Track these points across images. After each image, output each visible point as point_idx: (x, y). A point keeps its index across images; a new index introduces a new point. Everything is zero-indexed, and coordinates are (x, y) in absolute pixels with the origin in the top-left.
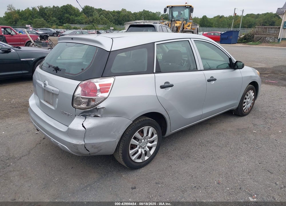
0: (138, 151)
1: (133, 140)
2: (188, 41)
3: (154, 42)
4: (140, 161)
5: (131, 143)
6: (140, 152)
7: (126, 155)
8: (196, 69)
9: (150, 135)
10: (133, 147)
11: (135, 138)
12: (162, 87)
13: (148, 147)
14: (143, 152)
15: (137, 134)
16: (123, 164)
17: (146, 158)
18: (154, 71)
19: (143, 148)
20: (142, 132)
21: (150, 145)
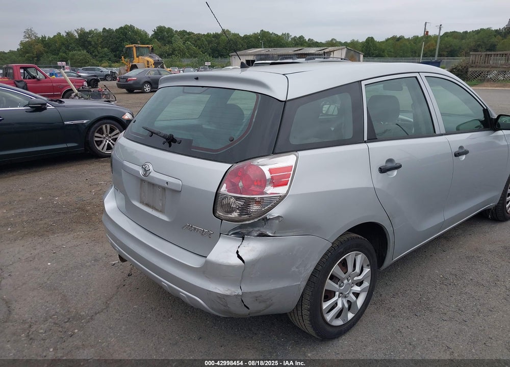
0: (336, 304)
1: (328, 281)
2: (416, 77)
3: (361, 81)
4: (339, 322)
5: (326, 287)
6: (340, 305)
7: (316, 314)
8: (433, 133)
9: (358, 270)
10: (330, 295)
11: (333, 278)
12: (382, 170)
13: (354, 293)
14: (346, 306)
15: (336, 269)
16: (311, 331)
17: (350, 316)
18: (366, 139)
19: (345, 297)
20: (344, 265)
21: (357, 289)
